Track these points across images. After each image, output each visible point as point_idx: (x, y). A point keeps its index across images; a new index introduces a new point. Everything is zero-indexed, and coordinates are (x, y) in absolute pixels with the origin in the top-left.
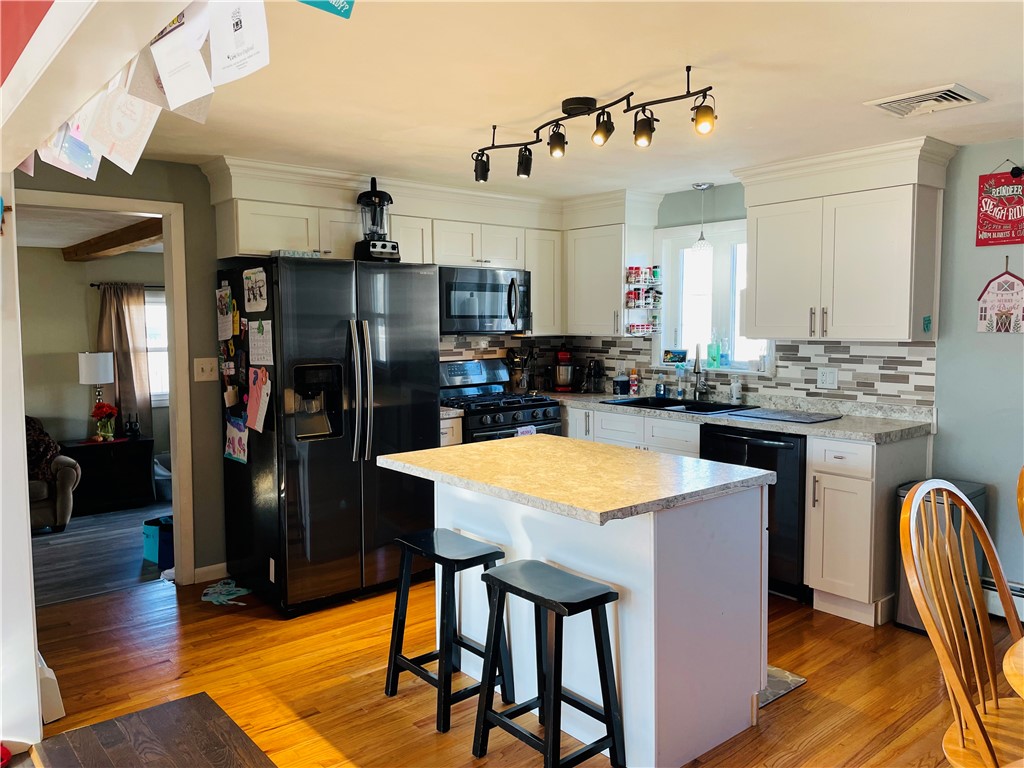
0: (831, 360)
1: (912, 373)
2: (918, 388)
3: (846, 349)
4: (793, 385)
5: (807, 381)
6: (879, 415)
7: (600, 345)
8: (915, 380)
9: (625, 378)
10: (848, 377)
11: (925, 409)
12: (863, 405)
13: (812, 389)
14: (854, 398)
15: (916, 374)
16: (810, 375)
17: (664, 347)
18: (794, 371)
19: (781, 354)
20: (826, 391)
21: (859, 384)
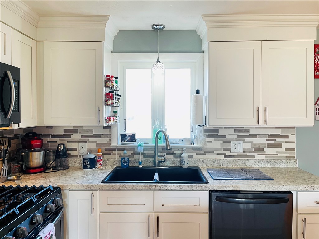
0: (238, 137)
1: (283, 142)
2: (287, 150)
3: (247, 130)
4: (216, 152)
5: (225, 149)
6: (269, 165)
7: (61, 132)
8: (285, 146)
9: (92, 156)
10: (249, 145)
11: (292, 160)
12: (260, 161)
13: (228, 153)
14: (253, 157)
15: (286, 142)
16: (227, 145)
17: (120, 131)
18: (216, 144)
19: (207, 134)
20: (236, 154)
21: (255, 149)
